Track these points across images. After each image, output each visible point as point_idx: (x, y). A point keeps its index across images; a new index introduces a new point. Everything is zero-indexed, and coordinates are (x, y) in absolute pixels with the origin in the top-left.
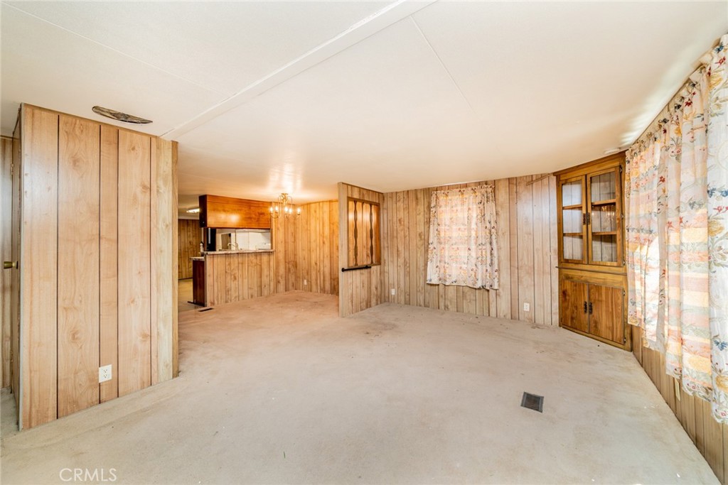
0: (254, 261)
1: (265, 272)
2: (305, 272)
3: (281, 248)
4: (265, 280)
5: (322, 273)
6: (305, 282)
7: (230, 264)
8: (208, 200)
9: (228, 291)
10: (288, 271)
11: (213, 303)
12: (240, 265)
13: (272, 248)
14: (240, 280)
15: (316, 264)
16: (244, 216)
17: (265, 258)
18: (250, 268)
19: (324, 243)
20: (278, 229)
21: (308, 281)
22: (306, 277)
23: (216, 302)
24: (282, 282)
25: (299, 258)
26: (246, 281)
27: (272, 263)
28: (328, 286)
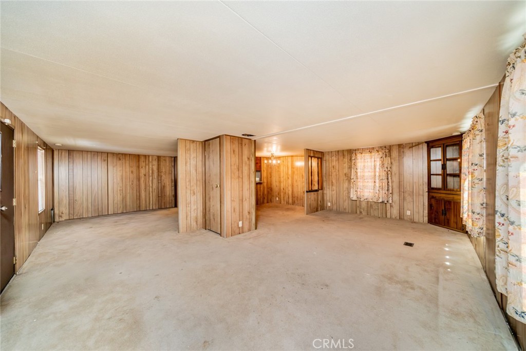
2: (277, 193)
3: (265, 181)
5: (287, 193)
6: (277, 199)
10: (268, 192)
15: (284, 189)
17: (259, 186)
19: (288, 178)
21: (279, 198)
22: (278, 196)
24: (266, 198)
25: (274, 186)
27: (261, 189)
28: (290, 201)
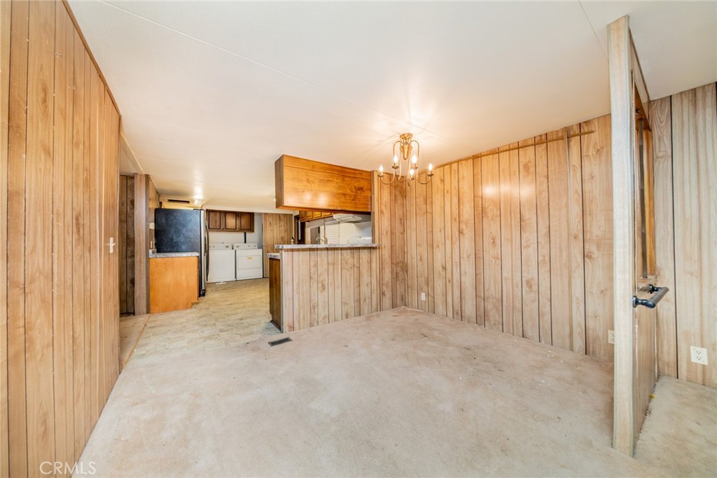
0: (351, 261)
1: (365, 279)
2: (422, 280)
3: (386, 242)
4: (365, 290)
5: (456, 284)
6: (423, 297)
7: (316, 265)
8: (285, 164)
9: (313, 308)
10: (395, 277)
11: (292, 328)
12: (331, 267)
13: (373, 241)
14: (331, 291)
15: (444, 268)
16: (335, 190)
17: (364, 255)
18: (344, 271)
19: (460, 232)
20: (382, 212)
21: (428, 295)
22: (425, 288)
23: (296, 325)
24: (388, 294)
25: (412, 258)
26: (338, 291)
27: (374, 265)
28: (469, 309)
